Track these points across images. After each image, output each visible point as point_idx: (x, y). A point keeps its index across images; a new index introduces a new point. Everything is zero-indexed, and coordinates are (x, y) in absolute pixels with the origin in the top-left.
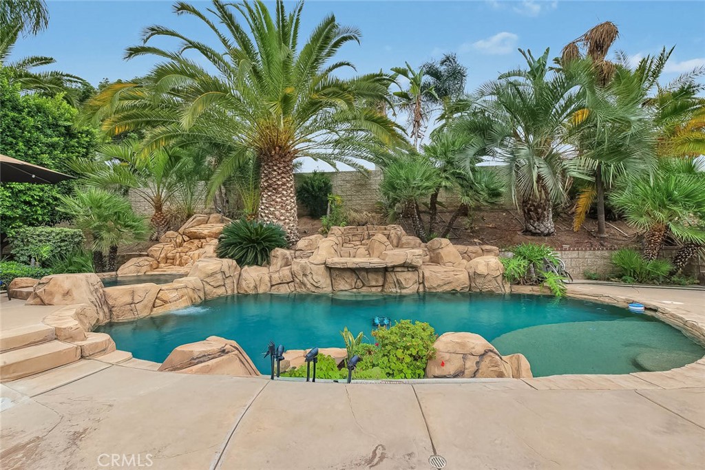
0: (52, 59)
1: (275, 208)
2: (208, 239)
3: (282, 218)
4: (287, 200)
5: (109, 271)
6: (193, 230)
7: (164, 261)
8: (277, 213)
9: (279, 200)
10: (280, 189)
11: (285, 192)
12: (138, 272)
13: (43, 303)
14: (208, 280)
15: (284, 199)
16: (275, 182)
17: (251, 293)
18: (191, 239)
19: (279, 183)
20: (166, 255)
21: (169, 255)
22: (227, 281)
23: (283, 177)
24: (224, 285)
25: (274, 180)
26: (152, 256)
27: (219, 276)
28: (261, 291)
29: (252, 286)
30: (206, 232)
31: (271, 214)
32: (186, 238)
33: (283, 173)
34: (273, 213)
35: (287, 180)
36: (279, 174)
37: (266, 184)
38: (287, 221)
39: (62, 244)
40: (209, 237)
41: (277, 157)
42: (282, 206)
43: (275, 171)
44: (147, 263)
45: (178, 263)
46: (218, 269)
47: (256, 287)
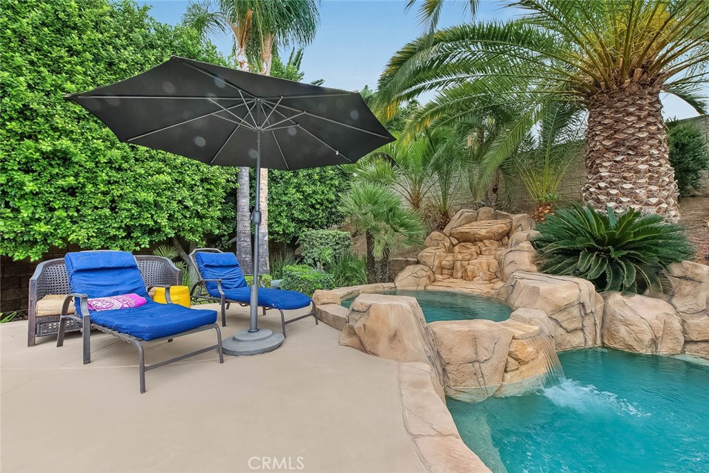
0: (322, 80)
1: (634, 183)
2: (487, 242)
3: (654, 200)
4: (661, 165)
5: (383, 281)
6: (465, 229)
7: (439, 271)
8: (642, 193)
9: (643, 167)
10: (646, 147)
11: (655, 152)
12: (418, 286)
13: (362, 348)
14: (560, 317)
15: (656, 164)
16: (633, 134)
17: (643, 352)
18: (460, 242)
19: (641, 135)
20: (440, 263)
21: (444, 263)
22: (588, 322)
23: (649, 124)
24: (582, 330)
25: (631, 131)
26: (425, 264)
27: (576, 311)
28: (663, 350)
29: (647, 337)
30: (483, 232)
31: (624, 195)
32: (455, 241)
33: (649, 115)
34: (631, 194)
35: (659, 129)
36: (640, 119)
37: (608, 143)
38: (664, 206)
39: (337, 247)
40: (490, 238)
41: (635, 88)
42: (651, 178)
43: (631, 114)
44: (425, 274)
45: (459, 274)
46: (575, 298)
47: (654, 342)
